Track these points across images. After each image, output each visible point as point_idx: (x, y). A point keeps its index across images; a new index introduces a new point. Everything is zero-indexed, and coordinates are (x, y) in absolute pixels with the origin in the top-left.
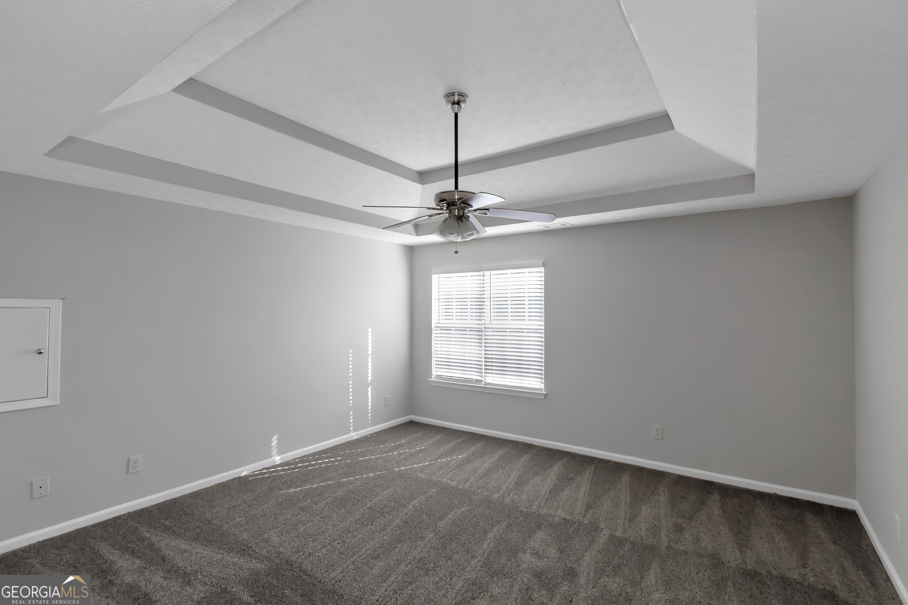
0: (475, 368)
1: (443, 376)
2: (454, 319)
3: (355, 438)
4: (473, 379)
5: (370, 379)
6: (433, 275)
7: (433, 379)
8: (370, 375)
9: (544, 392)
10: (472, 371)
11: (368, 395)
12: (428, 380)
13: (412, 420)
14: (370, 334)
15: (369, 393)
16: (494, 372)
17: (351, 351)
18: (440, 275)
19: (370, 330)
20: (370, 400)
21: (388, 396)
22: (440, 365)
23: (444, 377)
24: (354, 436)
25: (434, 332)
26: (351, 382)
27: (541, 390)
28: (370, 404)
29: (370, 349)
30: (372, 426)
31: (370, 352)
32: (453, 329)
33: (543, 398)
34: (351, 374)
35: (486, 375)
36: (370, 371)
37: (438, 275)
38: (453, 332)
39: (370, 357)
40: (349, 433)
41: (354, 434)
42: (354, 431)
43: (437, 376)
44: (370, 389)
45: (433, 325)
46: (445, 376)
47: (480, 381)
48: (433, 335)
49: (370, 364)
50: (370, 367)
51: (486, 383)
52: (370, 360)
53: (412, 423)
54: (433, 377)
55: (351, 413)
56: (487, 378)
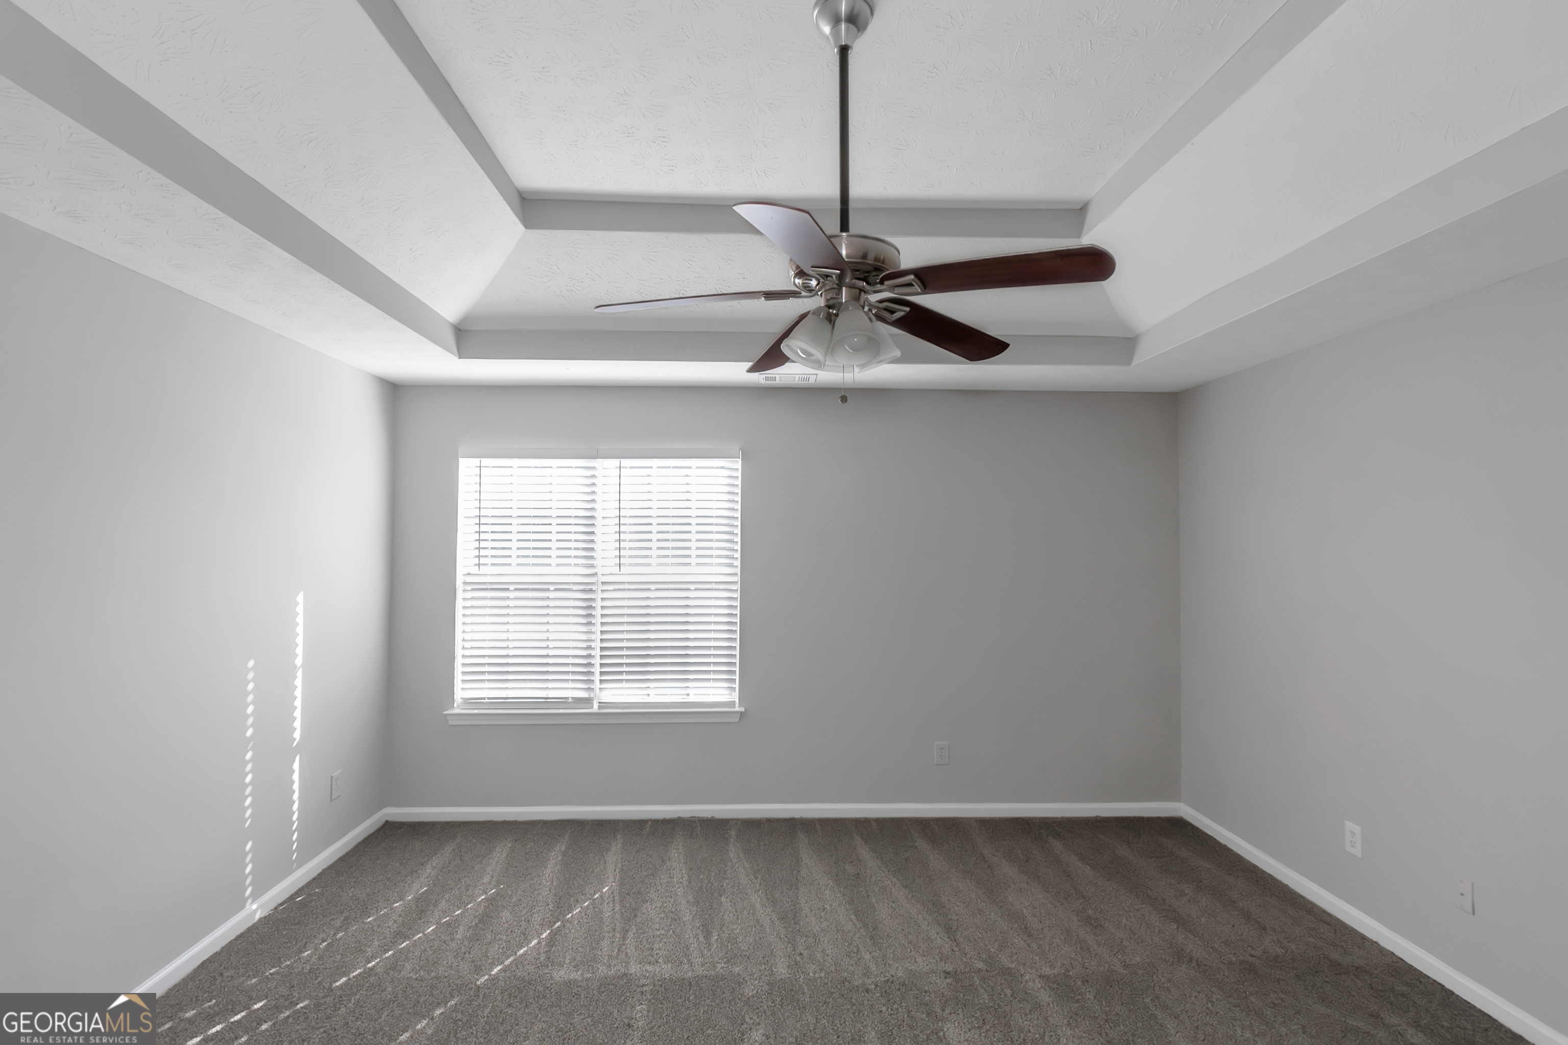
0: (574, 673)
1: (484, 698)
2: (514, 564)
3: (258, 916)
4: (567, 698)
5: (297, 735)
6: (460, 459)
7: (457, 709)
8: (297, 724)
9: (737, 709)
10: (567, 680)
11: (294, 782)
12: (444, 713)
13: (390, 819)
14: (300, 609)
15: (296, 777)
16: (624, 677)
17: (251, 664)
18: (483, 460)
19: (300, 598)
20: (296, 796)
21: (340, 771)
22: (475, 674)
23: (487, 700)
24: (256, 910)
25: (460, 595)
26: (249, 755)
27: (732, 704)
28: (295, 807)
29: (299, 651)
30: (300, 866)
31: (299, 661)
32: (512, 588)
33: (737, 720)
34: (249, 733)
35: (604, 686)
36: (298, 713)
37: (479, 459)
38: (511, 595)
39: (300, 674)
40: (241, 904)
41: (254, 907)
42: (255, 896)
43: (466, 701)
44: (296, 766)
45: (460, 579)
46: (489, 698)
47: (588, 701)
48: (459, 603)
49: (298, 693)
50: (298, 703)
51: (602, 705)
52: (298, 682)
53: (389, 829)
54: (455, 705)
55: (249, 846)
56: (604, 693)
